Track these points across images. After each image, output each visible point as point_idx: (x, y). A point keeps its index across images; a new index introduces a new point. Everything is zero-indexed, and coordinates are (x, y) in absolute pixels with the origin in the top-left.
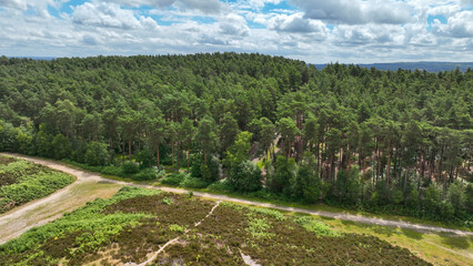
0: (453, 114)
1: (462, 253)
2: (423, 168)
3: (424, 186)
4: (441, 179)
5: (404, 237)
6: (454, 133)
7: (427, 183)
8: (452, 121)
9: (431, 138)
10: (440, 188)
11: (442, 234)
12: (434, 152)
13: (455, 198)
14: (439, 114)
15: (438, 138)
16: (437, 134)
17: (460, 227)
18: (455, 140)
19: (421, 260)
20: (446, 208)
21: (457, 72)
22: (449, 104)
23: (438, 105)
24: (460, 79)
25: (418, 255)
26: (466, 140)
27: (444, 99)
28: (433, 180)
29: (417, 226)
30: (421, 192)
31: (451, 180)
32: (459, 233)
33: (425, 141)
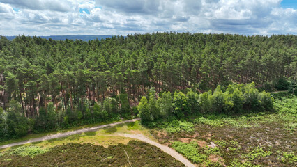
0: (99, 63)
1: (115, 134)
2: (90, 96)
3: (92, 105)
4: (99, 100)
5: (87, 137)
6: (101, 73)
7: (93, 103)
8: (99, 67)
9: (91, 78)
10: (100, 104)
11: (105, 129)
12: (94, 85)
13: (107, 108)
14: (92, 64)
15: (94, 77)
16: (93, 75)
17: (112, 122)
18: (102, 77)
19: (97, 146)
20: (104, 114)
21: (97, 41)
22: (96, 58)
23: (91, 59)
24: (99, 45)
25: (96, 144)
26: (107, 77)
27: (93, 56)
28: (96, 101)
29: (93, 128)
30: (92, 109)
31: (104, 98)
32: (112, 125)
33: (88, 80)
